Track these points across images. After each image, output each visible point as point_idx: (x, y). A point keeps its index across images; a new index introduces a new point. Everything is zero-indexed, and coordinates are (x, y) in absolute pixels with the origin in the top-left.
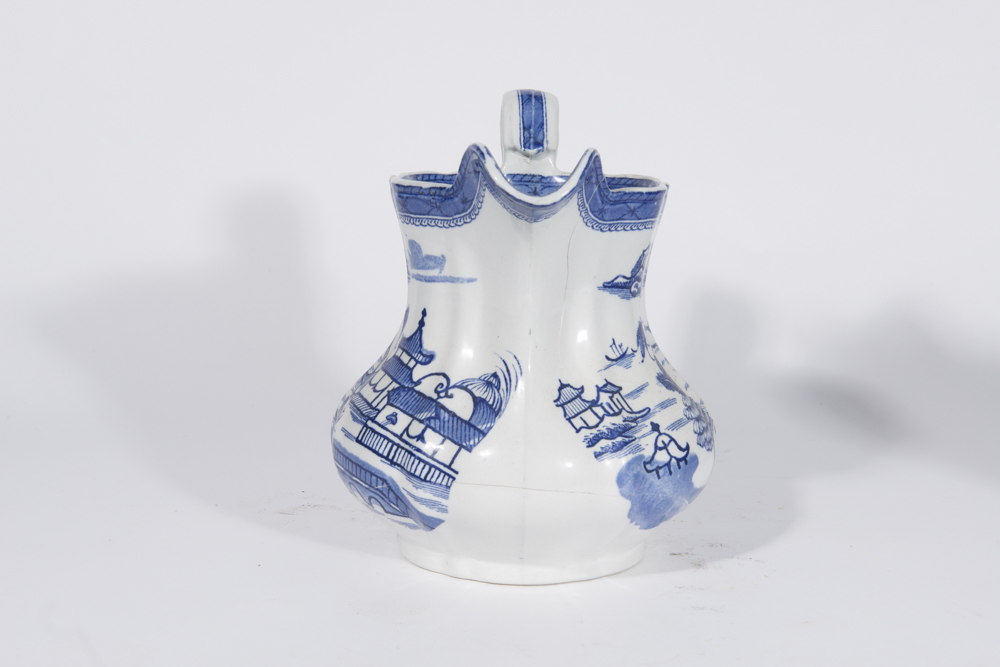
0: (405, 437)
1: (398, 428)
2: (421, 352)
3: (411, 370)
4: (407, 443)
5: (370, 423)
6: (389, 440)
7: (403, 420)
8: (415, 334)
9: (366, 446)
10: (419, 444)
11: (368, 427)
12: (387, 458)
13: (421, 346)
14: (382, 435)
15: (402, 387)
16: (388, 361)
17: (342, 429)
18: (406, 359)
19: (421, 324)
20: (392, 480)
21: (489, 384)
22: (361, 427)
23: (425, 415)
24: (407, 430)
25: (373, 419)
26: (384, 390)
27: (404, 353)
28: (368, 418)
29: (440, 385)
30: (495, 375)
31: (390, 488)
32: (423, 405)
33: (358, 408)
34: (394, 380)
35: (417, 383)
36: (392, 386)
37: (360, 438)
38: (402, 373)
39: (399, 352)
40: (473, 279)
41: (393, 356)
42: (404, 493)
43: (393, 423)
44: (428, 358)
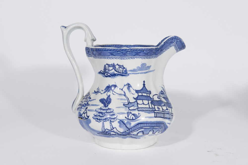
0: (164, 111)
1: (161, 110)
2: (148, 92)
3: (149, 96)
4: (165, 112)
5: (155, 112)
6: (162, 113)
7: (160, 107)
8: (143, 87)
9: (159, 117)
10: (168, 111)
11: (156, 113)
12: (163, 117)
13: (147, 90)
14: (160, 113)
15: (152, 101)
16: (137, 97)
17: (146, 117)
18: (146, 95)
19: (144, 85)
20: (165, 122)
21: (162, 93)
22: (154, 113)
23: (163, 104)
24: (163, 109)
25: (155, 110)
26: (148, 103)
27: (143, 94)
28: (154, 111)
29: (158, 97)
30: (162, 91)
31: (164, 125)
32: (159, 103)
33: (147, 110)
34: (148, 100)
35: (153, 99)
36: (150, 102)
37: (156, 116)
38: (148, 98)
39: (140, 94)
40: (155, 70)
41: (138, 96)
42: (167, 124)
43: (160, 109)
44: (150, 92)
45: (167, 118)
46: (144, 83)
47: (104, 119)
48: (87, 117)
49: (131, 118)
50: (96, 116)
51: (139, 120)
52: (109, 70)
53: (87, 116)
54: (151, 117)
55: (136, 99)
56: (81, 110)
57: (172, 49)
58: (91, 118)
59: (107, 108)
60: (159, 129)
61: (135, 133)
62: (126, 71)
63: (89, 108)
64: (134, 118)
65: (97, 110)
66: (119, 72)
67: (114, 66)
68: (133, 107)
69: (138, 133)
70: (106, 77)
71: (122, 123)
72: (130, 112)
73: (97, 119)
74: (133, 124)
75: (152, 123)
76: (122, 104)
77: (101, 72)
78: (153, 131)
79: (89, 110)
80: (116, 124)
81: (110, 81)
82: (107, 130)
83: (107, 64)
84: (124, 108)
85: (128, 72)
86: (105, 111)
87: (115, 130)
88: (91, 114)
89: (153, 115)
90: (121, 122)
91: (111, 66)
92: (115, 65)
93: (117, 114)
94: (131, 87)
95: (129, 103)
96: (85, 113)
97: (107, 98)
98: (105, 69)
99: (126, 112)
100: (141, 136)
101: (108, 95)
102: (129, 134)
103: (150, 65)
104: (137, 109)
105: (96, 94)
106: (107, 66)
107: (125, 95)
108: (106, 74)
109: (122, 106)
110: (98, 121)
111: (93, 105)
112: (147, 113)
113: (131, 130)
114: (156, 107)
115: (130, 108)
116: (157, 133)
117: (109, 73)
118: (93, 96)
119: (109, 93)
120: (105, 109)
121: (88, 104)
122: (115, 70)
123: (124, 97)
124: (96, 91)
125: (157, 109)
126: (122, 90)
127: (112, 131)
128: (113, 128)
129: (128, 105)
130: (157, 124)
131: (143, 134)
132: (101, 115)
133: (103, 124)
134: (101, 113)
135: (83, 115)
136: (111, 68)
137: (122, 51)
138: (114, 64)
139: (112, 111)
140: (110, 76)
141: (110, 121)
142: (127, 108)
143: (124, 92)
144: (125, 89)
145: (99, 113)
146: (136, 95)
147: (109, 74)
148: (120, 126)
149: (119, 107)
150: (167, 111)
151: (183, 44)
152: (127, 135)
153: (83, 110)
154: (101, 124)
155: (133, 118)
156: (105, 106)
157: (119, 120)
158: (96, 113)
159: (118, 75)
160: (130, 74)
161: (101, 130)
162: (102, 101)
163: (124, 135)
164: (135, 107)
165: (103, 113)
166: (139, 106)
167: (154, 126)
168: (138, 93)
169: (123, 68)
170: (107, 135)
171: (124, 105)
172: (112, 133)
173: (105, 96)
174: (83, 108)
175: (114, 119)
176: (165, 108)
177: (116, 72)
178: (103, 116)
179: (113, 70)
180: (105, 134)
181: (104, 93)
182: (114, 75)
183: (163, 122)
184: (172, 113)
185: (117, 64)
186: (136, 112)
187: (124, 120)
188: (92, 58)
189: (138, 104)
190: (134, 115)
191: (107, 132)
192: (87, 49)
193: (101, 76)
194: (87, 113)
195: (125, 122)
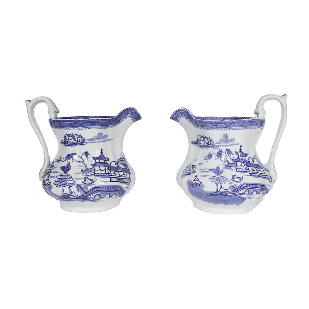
0: (120, 176)
1: (118, 175)
2: (106, 159)
3: (107, 163)
4: (122, 177)
5: (111, 176)
6: (118, 178)
8: (101, 155)
9: (114, 181)
10: (125, 176)
11: (112, 178)
12: (120, 182)
13: (104, 157)
14: (116, 178)
15: (109, 167)
16: (95, 164)
17: (101, 182)
18: (103, 161)
19: (102, 152)
20: (121, 186)
21: (121, 160)
22: (110, 178)
23: (120, 170)
24: (119, 174)
25: (111, 175)
26: (105, 169)
27: (100, 161)
28: (109, 176)
29: (115, 163)
30: (121, 158)
31: (120, 188)
32: (117, 169)
33: (103, 176)
34: (105, 167)
35: (111, 165)
36: (107, 168)
37: (111, 181)
38: (105, 164)
39: (97, 161)
40: (113, 139)
41: (96, 162)
42: (124, 188)
43: (116, 174)
44: (108, 159)
45: (123, 182)
46: (102, 151)
47: (63, 185)
48: (49, 184)
49: (88, 183)
50: (56, 182)
51: (95, 184)
52: (69, 140)
53: (49, 182)
54: (107, 182)
55: (94, 165)
56: (44, 178)
57: (128, 119)
58: (52, 184)
59: (67, 174)
60: (115, 193)
61: (92, 196)
62: (84, 140)
63: (52, 175)
64: (91, 183)
65: (58, 177)
66: (78, 141)
67: (72, 136)
68: (90, 173)
69: (95, 197)
70: (67, 146)
71: (79, 188)
72: (87, 177)
73: (57, 184)
74: (90, 188)
75: (108, 187)
76: (81, 170)
77: (63, 141)
78: (110, 194)
79: (51, 177)
80: (74, 189)
81: (70, 150)
82: (66, 194)
83: (66, 134)
84: (82, 174)
85: (86, 141)
86: (64, 177)
87: (73, 194)
88: (52, 181)
89: (108, 179)
90: (79, 186)
91: (70, 136)
92: (74, 135)
93: (75, 180)
94: (89, 155)
95: (87, 169)
96: (47, 180)
97: (67, 166)
98: (65, 139)
99: (83, 177)
100: (98, 199)
101: (68, 162)
102: (87, 197)
103: (107, 135)
104: (94, 174)
105: (59, 162)
106: (67, 136)
107: (83, 162)
108: (67, 143)
109: (80, 172)
110: (58, 186)
111: (54, 172)
112: (103, 178)
113: (88, 193)
114: (112, 173)
115: (87, 174)
116: (114, 196)
117: (68, 142)
118: (56, 164)
119: (69, 161)
120: (64, 175)
121: (50, 172)
122: (74, 140)
123: (82, 164)
124: (59, 160)
125: (113, 174)
126: (81, 157)
127: (71, 195)
128: (71, 192)
129: (86, 171)
130: (113, 188)
131: (100, 197)
132: (61, 181)
133: (63, 188)
134: (61, 179)
135: (46, 182)
136: (70, 138)
137: (79, 122)
138: (72, 134)
139: (71, 177)
140: (70, 145)
141: (69, 186)
142: (85, 174)
143: (83, 160)
144: (84, 157)
145: (60, 179)
146: (93, 162)
147: (69, 144)
148: (78, 190)
149: (77, 173)
150: (123, 176)
151: (138, 115)
152: (85, 198)
153: (46, 177)
154: (61, 188)
155: (89, 183)
156: (65, 173)
157: (77, 185)
158: (56, 179)
159: (77, 144)
160: (88, 143)
161: (61, 195)
162: (63, 168)
163: (82, 199)
164: (92, 173)
165: (62, 179)
166: (96, 172)
167: (110, 189)
168: (95, 160)
169: (81, 137)
170: (67, 199)
171: (82, 171)
172: (71, 197)
173: (65, 164)
174: (46, 175)
175: (72, 184)
176: (121, 173)
177: (75, 142)
178: (63, 182)
179: (73, 140)
180: (65, 198)
181: (65, 161)
182: (73, 144)
183: (119, 186)
184: (129, 178)
185: (76, 134)
186: (93, 177)
187: (81, 185)
188: (54, 129)
189: (95, 170)
190: (90, 180)
191: (66, 196)
192: (50, 120)
193: (62, 145)
194: (49, 179)
195: (83, 186)
